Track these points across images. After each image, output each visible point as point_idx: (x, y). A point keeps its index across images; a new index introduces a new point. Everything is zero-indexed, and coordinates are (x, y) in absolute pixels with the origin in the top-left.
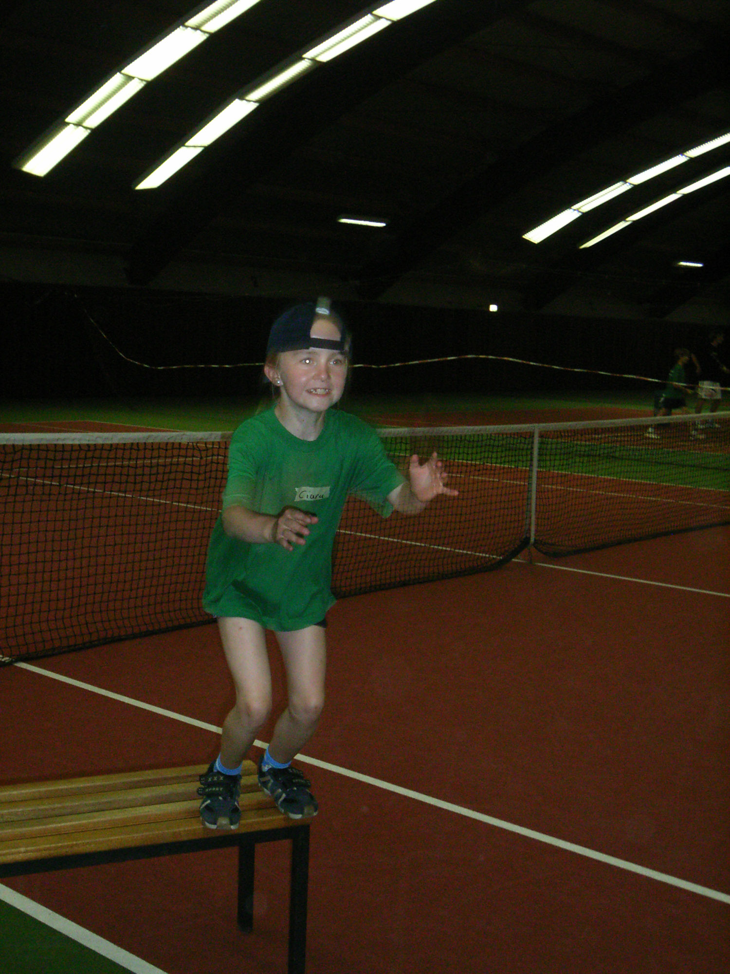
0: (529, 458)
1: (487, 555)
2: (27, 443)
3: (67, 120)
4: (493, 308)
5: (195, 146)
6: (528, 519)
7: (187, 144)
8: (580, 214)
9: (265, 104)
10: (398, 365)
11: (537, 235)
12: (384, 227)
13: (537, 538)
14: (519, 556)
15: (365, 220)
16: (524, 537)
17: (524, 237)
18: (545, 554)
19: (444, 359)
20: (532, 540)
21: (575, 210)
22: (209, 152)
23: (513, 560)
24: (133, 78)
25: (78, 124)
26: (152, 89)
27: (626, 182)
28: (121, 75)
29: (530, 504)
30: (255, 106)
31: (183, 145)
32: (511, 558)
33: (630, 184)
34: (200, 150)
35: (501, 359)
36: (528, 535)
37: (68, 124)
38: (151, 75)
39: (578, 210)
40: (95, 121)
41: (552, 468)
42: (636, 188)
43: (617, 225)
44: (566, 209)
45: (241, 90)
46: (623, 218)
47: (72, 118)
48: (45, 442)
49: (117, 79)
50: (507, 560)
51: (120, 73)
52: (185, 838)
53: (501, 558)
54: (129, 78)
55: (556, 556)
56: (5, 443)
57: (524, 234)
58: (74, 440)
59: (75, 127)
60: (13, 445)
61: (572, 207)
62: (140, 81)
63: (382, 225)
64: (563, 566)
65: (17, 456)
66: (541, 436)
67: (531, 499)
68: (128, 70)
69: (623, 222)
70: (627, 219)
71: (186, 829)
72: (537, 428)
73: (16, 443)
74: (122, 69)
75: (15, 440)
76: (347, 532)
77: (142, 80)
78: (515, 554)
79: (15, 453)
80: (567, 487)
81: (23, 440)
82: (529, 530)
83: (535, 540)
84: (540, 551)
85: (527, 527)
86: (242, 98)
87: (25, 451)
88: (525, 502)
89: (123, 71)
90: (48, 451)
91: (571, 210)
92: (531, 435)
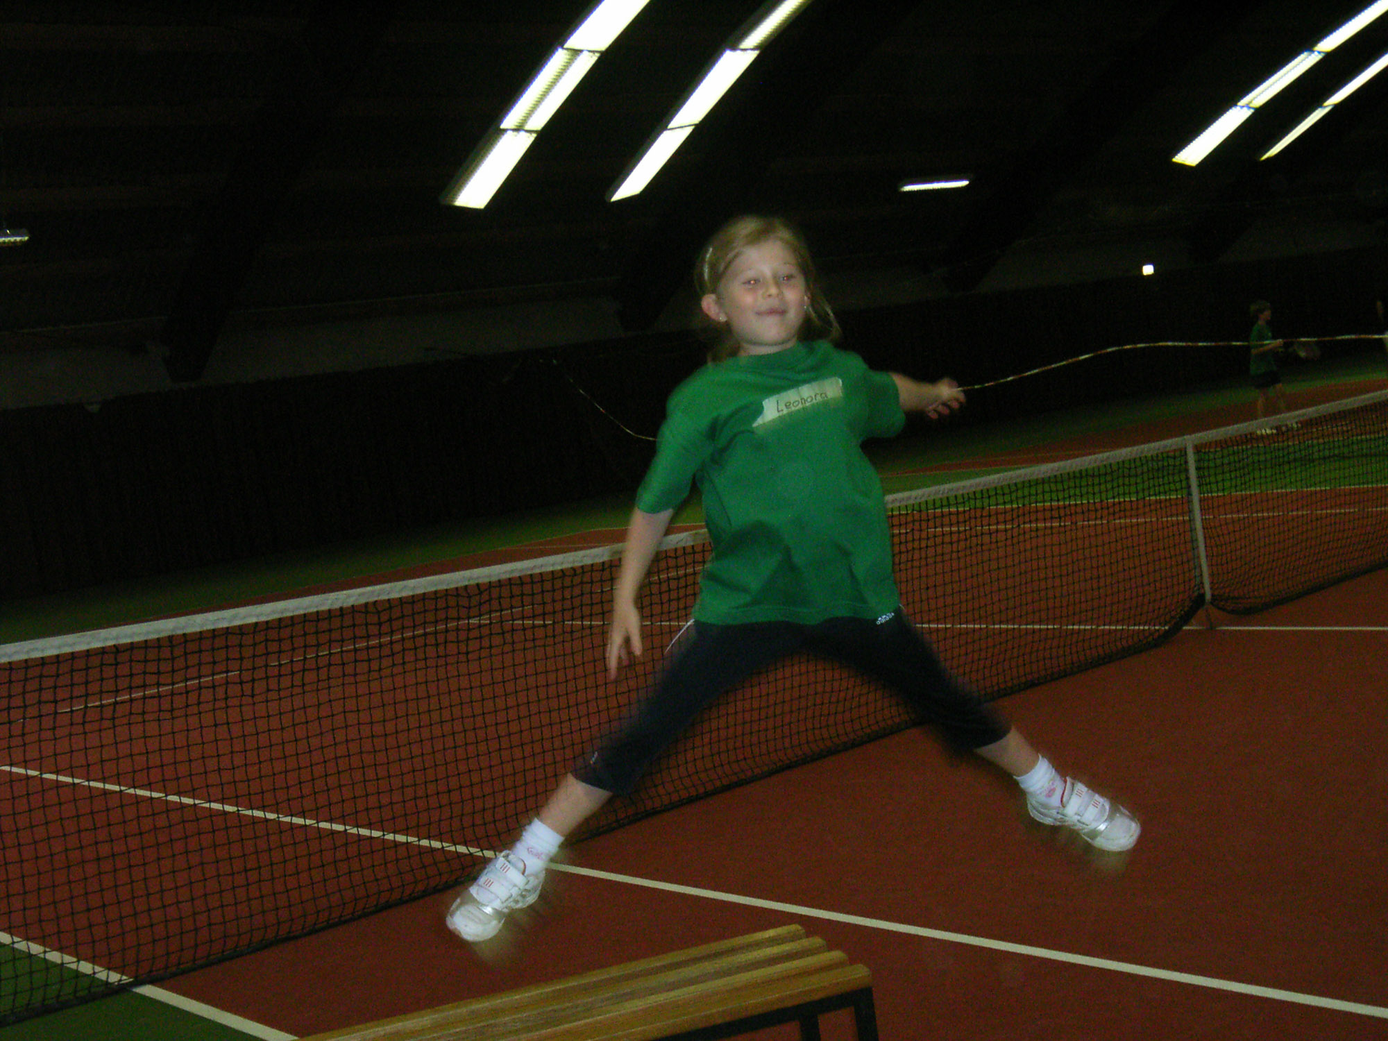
0: (1184, 483)
1: (1146, 628)
2: (494, 579)
3: (502, 126)
4: (1148, 270)
5: (682, 127)
6: (1197, 570)
7: (669, 127)
8: (1252, 111)
9: (766, 49)
10: (1010, 379)
11: (1193, 154)
12: (967, 186)
13: (1216, 593)
14: (1192, 621)
15: (939, 181)
16: (1196, 594)
17: (1174, 160)
18: (1233, 612)
19: (1074, 360)
20: (1208, 596)
21: (1242, 107)
22: (701, 131)
23: (1184, 628)
24: (581, 51)
25: (518, 129)
26: (609, 60)
27: (1313, 52)
28: (565, 51)
29: (1198, 547)
30: (754, 54)
31: (665, 128)
32: (1182, 626)
33: (1319, 52)
34: (689, 130)
35: (1155, 347)
36: (1202, 591)
37: (505, 130)
38: (604, 43)
39: (1248, 106)
40: (539, 121)
41: (1233, 490)
42: (1329, 57)
43: (1312, 116)
44: (1231, 108)
45: (730, 37)
46: (1318, 103)
47: (509, 121)
48: (517, 574)
49: (559, 58)
50: (1176, 628)
51: (563, 48)
52: (720, 1021)
53: (1167, 628)
54: (576, 52)
55: (1247, 613)
56: (467, 583)
57: (1174, 156)
58: (553, 565)
59: (515, 133)
60: (478, 585)
61: (1239, 104)
62: (591, 54)
63: (964, 183)
64: (1256, 625)
65: (485, 597)
66: (1198, 449)
67: (1196, 540)
68: (573, 42)
69: (1320, 109)
70: (1326, 104)
71: (720, 1009)
72: (1189, 441)
73: (480, 581)
74: (565, 41)
75: (478, 578)
76: (940, 626)
77: (593, 52)
78: (1186, 619)
79: (481, 593)
80: (1252, 513)
81: (490, 576)
82: (1202, 583)
83: (1213, 595)
84: (1223, 609)
85: (1198, 580)
86: (734, 47)
87: (493, 590)
88: (1189, 546)
89: (565, 46)
90: (522, 584)
91: (1238, 108)
92: (1183, 452)
